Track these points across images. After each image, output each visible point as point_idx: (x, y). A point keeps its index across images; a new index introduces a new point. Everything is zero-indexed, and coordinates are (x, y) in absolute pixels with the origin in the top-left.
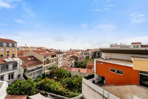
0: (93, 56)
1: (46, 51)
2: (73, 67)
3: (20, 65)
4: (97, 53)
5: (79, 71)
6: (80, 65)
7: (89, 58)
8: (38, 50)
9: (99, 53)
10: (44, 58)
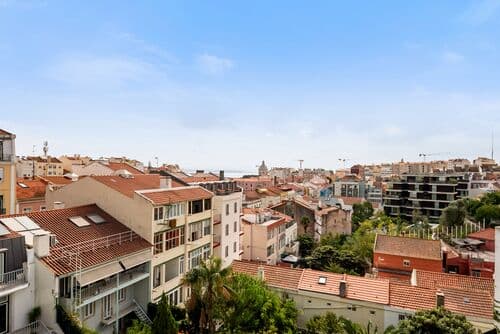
0: (393, 202)
1: (163, 181)
2: (295, 264)
3: (41, 254)
4: (417, 185)
5: (343, 293)
6: (330, 252)
7: (371, 214)
8: (118, 172)
9: (430, 188)
10: (156, 219)
